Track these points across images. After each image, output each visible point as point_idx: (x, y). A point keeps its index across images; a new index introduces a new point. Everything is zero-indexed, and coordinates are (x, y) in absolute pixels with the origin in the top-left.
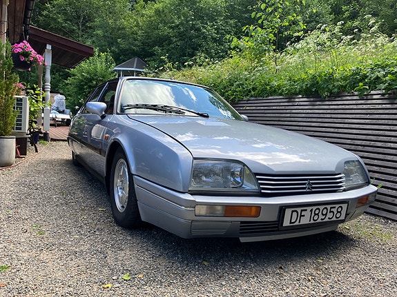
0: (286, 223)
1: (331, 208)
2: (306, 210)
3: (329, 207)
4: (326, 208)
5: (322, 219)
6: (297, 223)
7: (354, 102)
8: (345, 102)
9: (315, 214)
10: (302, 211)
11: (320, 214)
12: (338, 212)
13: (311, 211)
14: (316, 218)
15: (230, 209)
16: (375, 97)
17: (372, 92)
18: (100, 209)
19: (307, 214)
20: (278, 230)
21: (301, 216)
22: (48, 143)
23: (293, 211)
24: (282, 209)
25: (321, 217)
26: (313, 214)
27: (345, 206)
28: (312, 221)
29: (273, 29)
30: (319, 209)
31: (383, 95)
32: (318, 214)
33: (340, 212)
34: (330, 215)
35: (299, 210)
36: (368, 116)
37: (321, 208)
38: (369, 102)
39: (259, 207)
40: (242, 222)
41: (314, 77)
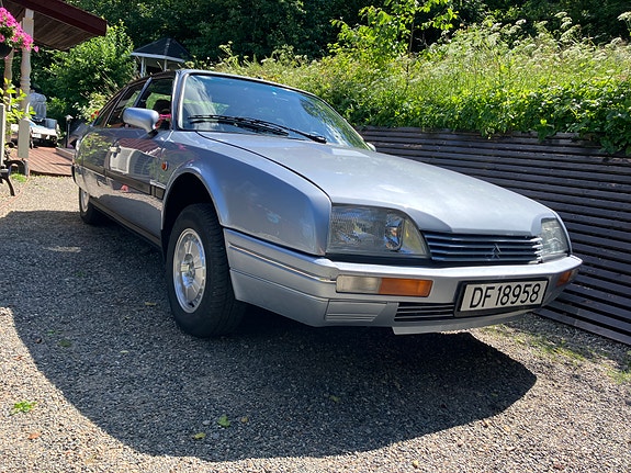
0: (465, 307)
1: (526, 286)
2: (493, 288)
3: (523, 284)
4: (519, 286)
5: (512, 303)
6: (479, 307)
7: (531, 148)
8: (518, 147)
9: (505, 295)
10: (488, 288)
11: (511, 295)
12: (534, 293)
13: (500, 289)
14: (504, 300)
15: (387, 284)
16: (562, 142)
17: (559, 134)
18: (147, 303)
19: (494, 293)
20: (454, 318)
21: (486, 296)
22: (28, 179)
23: (476, 289)
24: (463, 284)
25: (512, 298)
26: (502, 295)
27: (543, 284)
28: (500, 305)
29: (407, 16)
30: (510, 287)
31: (575, 140)
32: (507, 295)
33: (536, 293)
34: (523, 296)
35: (484, 287)
36: (551, 172)
37: (513, 285)
38: (554, 149)
39: (428, 282)
40: (402, 304)
41: (471, 102)
